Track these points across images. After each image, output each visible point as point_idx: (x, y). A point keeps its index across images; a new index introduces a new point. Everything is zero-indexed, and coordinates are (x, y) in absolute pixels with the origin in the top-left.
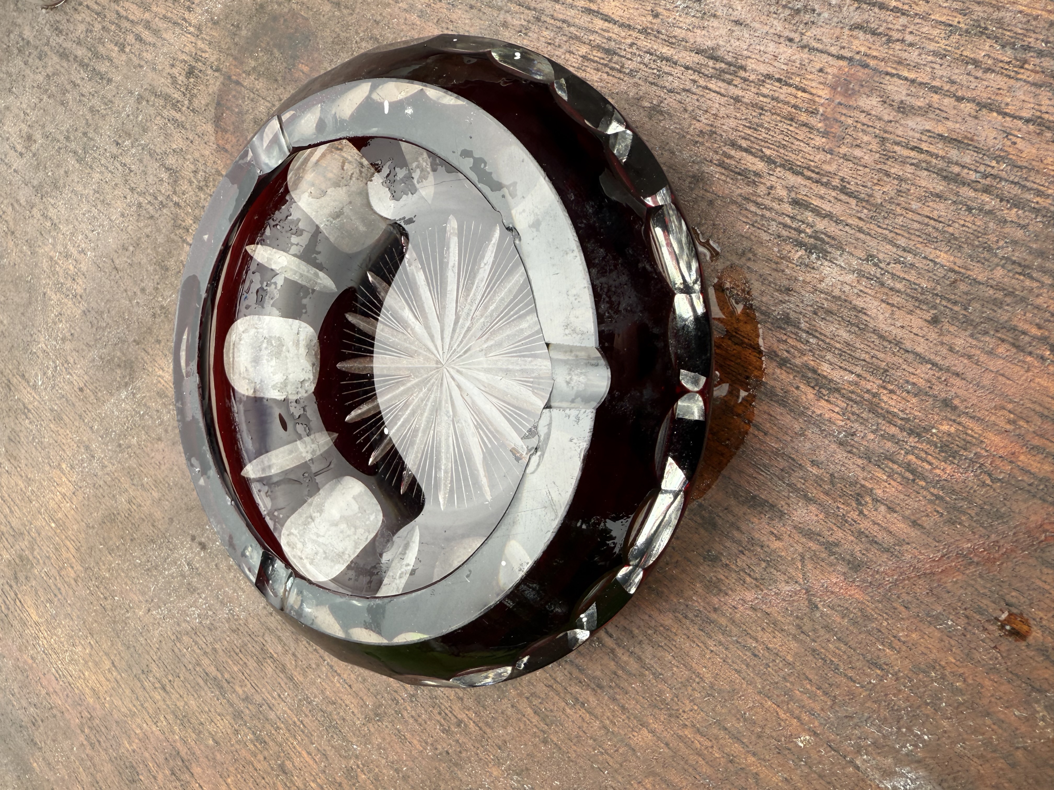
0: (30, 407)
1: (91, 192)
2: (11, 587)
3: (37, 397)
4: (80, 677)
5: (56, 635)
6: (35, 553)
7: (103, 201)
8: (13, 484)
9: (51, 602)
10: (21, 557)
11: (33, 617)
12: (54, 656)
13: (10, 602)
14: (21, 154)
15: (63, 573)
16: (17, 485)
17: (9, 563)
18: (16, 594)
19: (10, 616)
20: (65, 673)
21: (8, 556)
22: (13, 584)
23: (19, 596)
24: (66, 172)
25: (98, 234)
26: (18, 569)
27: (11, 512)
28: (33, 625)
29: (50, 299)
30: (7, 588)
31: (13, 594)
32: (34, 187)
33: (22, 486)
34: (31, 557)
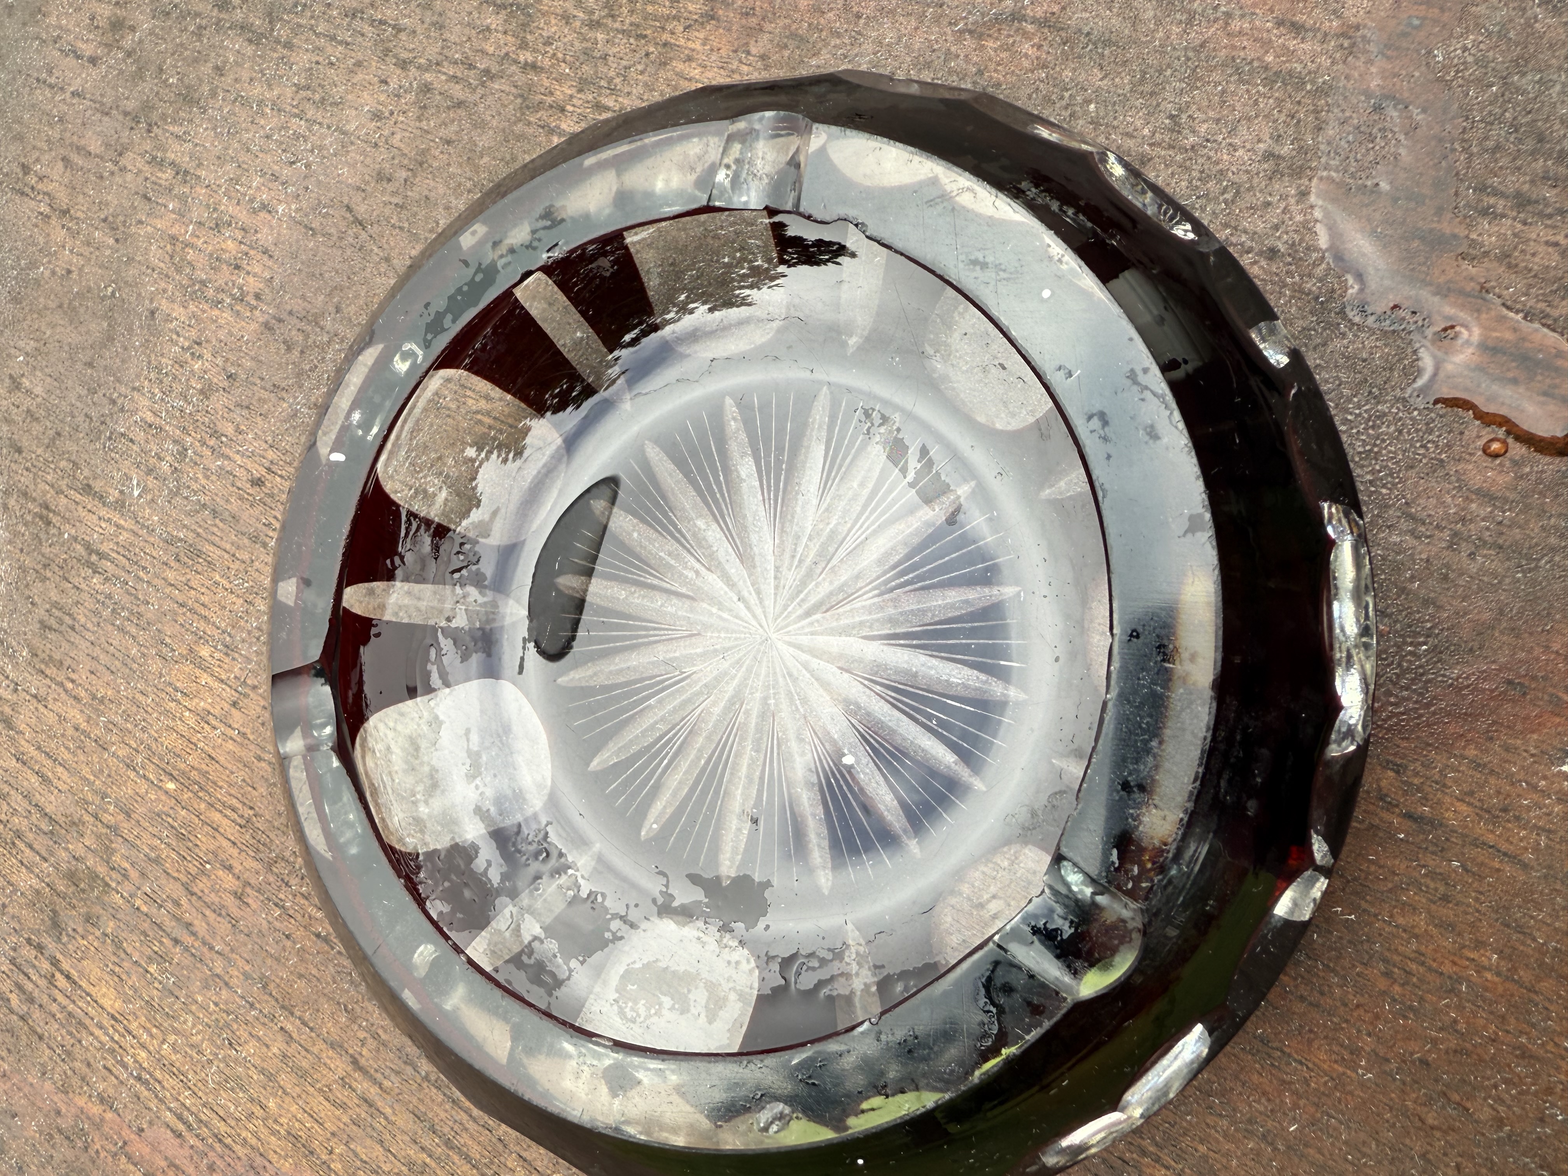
0: (105, 548)
1: (289, 92)
2: (40, 948)
3: (128, 524)
4: (251, 1116)
5: (176, 1032)
6: (116, 858)
7: (323, 100)
8: (52, 718)
9: (161, 958)
10: (71, 877)
11: (106, 1003)
12: (170, 1082)
13: (36, 985)
14: (93, 61)
15: (201, 886)
16: (62, 719)
17: (36, 899)
18: (55, 962)
19: (37, 1014)
20: (206, 1114)
21: (34, 881)
22: (48, 941)
23: (65, 965)
24: (217, 68)
25: (308, 166)
26: (60, 904)
27: (45, 780)
28: (107, 1022)
29: (168, 319)
30: (28, 953)
31: (45, 966)
32: (126, 114)
33: (80, 719)
34: (102, 870)
